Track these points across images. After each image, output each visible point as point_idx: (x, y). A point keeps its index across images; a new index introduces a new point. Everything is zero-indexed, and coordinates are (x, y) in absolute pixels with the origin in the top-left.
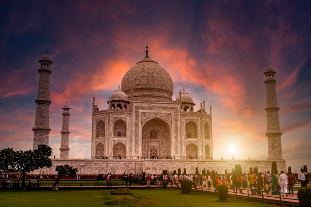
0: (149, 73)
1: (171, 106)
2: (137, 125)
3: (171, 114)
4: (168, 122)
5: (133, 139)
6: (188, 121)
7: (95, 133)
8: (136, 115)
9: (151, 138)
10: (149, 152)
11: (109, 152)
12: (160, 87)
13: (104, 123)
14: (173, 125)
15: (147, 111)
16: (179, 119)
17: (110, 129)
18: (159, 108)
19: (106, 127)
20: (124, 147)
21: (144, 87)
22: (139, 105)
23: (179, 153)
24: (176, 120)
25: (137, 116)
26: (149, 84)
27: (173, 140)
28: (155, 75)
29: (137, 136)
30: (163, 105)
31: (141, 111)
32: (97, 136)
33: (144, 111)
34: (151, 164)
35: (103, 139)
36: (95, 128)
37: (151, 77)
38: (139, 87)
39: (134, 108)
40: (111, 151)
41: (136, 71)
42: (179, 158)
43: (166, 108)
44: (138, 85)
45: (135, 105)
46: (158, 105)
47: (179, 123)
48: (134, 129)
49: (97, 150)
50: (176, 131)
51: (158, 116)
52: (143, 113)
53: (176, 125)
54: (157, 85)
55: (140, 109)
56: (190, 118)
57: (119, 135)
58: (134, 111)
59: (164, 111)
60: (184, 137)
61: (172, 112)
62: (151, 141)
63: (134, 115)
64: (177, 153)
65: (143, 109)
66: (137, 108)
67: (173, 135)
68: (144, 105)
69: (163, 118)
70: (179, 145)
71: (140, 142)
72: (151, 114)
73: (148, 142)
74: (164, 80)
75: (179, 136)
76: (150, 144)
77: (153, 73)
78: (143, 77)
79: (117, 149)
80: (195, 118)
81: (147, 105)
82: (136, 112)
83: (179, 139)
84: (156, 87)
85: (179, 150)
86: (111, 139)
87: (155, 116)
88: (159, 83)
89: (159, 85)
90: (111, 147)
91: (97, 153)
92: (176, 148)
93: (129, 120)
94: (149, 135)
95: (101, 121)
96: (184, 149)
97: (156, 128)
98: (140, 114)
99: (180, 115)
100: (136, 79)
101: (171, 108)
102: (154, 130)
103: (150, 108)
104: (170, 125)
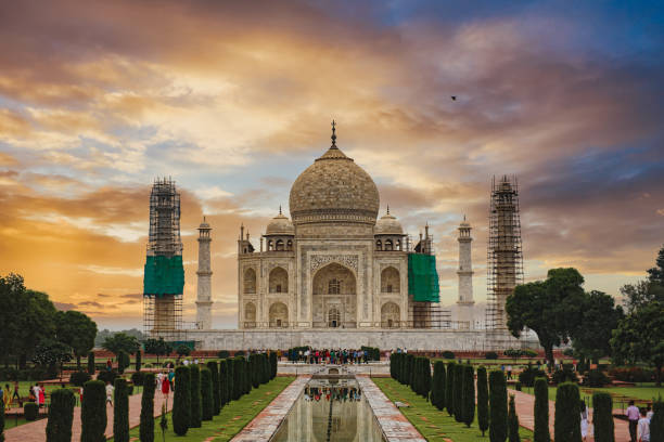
0: (330, 184)
1: (357, 243)
2: (304, 276)
3: (357, 257)
4: (352, 269)
5: (299, 296)
6: (385, 267)
7: (243, 287)
8: (302, 259)
9: (330, 293)
10: (327, 315)
11: (262, 316)
12: (348, 207)
13: (254, 272)
14: (361, 274)
15: (319, 253)
16: (370, 264)
17: (263, 282)
18: (338, 247)
19: (258, 278)
20: (286, 308)
21: (322, 207)
22: (308, 243)
23: (370, 316)
24: (366, 266)
25: (304, 262)
26: (331, 203)
27: (360, 297)
28: (341, 186)
29: (303, 292)
30: (344, 243)
31: (310, 253)
32: (247, 292)
33: (314, 253)
35: (254, 297)
36: (242, 279)
37: (334, 191)
38: (315, 207)
39: (299, 249)
40: (266, 316)
41: (310, 180)
42: (369, 325)
43: (349, 248)
44: (313, 204)
45: (300, 243)
46: (337, 243)
47: (370, 270)
48: (299, 281)
49: (247, 312)
50: (366, 283)
51: (337, 261)
52: (313, 257)
53: (365, 273)
54: (344, 203)
55: (308, 250)
56: (389, 262)
57: (279, 289)
58: (299, 254)
59: (346, 253)
60: (378, 291)
61: (360, 253)
62: (329, 298)
63: (299, 259)
64: (367, 316)
65: (314, 249)
66: (304, 248)
67: (360, 290)
68: (315, 243)
69: (344, 264)
70: (370, 305)
71: (309, 301)
72: (326, 257)
73: (326, 299)
74: (356, 194)
75: (370, 290)
76: (328, 302)
77: (338, 183)
78: (320, 191)
79: (275, 311)
80: (397, 261)
81: (320, 243)
82: (302, 256)
83: (370, 295)
84: (341, 207)
85: (370, 311)
86: (265, 298)
87: (331, 262)
88: (347, 200)
89: (347, 203)
90: (266, 309)
91: (246, 317)
92: (365, 309)
93: (291, 268)
94: (326, 288)
95: (251, 269)
96: (378, 310)
97: (339, 277)
98: (309, 258)
99: (373, 258)
100: (309, 194)
101: (358, 248)
102: (334, 281)
103: (323, 248)
104: (355, 273)
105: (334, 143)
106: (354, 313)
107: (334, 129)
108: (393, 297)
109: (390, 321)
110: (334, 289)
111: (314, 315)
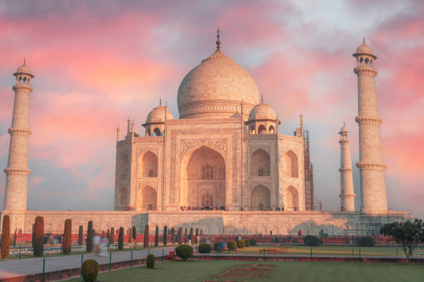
1: (226, 127)
2: (173, 160)
3: (226, 139)
4: (222, 152)
5: (168, 180)
6: (254, 150)
8: (172, 144)
9: (203, 178)
10: (201, 200)
14: (230, 157)
15: (188, 137)
16: (239, 146)
18: (207, 131)
19: (129, 163)
20: (154, 193)
21: (201, 99)
22: (177, 127)
23: (239, 200)
24: (235, 149)
25: (174, 146)
26: (209, 95)
27: (229, 181)
31: (179, 137)
32: (122, 177)
33: (183, 137)
34: (160, 219)
35: (126, 181)
39: (169, 133)
43: (218, 131)
45: (169, 128)
46: (207, 127)
47: (239, 152)
48: (168, 165)
50: (235, 166)
51: (206, 144)
52: (182, 141)
53: (235, 156)
54: (221, 94)
55: (178, 134)
57: (151, 174)
59: (215, 136)
61: (228, 136)
62: (203, 184)
63: (168, 143)
64: (236, 200)
65: (183, 133)
66: (173, 132)
67: (229, 173)
68: (185, 127)
69: (213, 147)
70: (239, 188)
71: (177, 184)
72: (196, 141)
73: (199, 184)
75: (239, 174)
76: (201, 187)
79: (147, 196)
80: (266, 144)
81: (189, 127)
82: (172, 139)
83: (239, 179)
85: (239, 196)
86: (135, 182)
87: (201, 145)
88: (224, 92)
89: (224, 95)
90: (135, 194)
91: (121, 203)
92: (235, 193)
93: (161, 152)
94: (200, 173)
95: (125, 155)
96: (247, 194)
97: (211, 163)
98: (178, 142)
99: (242, 140)
100: (189, 89)
101: (227, 131)
102: (208, 166)
103: (192, 132)
104: (224, 156)
105: (218, 48)
106: (224, 198)
107: (218, 36)
108: (263, 180)
109: (261, 205)
110: (207, 174)
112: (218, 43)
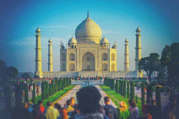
0: (87, 28)
1: (95, 46)
3: (95, 50)
5: (78, 62)
7: (61, 59)
10: (86, 67)
12: (92, 35)
17: (68, 57)
18: (89, 47)
19: (66, 56)
20: (74, 65)
21: (85, 35)
22: (80, 46)
24: (98, 53)
25: (80, 51)
26: (87, 34)
31: (81, 49)
32: (63, 60)
33: (83, 49)
35: (65, 62)
36: (61, 57)
37: (88, 30)
39: (78, 48)
40: (68, 67)
41: (81, 27)
42: (98, 70)
43: (92, 47)
45: (78, 46)
48: (78, 57)
49: (63, 66)
50: (98, 58)
51: (89, 51)
52: (82, 50)
55: (81, 48)
56: (104, 52)
57: (72, 60)
59: (92, 49)
60: (101, 60)
62: (87, 62)
63: (78, 51)
65: (82, 48)
67: (96, 60)
68: (83, 46)
69: (91, 52)
71: (81, 63)
72: (86, 50)
74: (95, 31)
76: (87, 63)
77: (89, 28)
78: (84, 30)
79: (71, 66)
80: (107, 51)
83: (99, 61)
84: (90, 35)
86: (68, 62)
87: (87, 51)
88: (92, 33)
91: (63, 68)
92: (98, 66)
93: (76, 53)
94: (86, 59)
95: (64, 54)
97: (89, 56)
99: (100, 50)
100: (81, 31)
102: (88, 57)
103: (85, 48)
104: (94, 55)
105: (88, 16)
106: (94, 66)
107: (88, 12)
108: (106, 62)
109: (104, 69)
110: (88, 59)
111: (83, 67)
112: (88, 14)
